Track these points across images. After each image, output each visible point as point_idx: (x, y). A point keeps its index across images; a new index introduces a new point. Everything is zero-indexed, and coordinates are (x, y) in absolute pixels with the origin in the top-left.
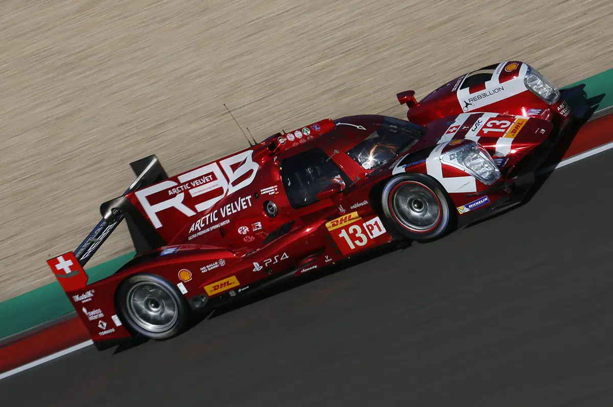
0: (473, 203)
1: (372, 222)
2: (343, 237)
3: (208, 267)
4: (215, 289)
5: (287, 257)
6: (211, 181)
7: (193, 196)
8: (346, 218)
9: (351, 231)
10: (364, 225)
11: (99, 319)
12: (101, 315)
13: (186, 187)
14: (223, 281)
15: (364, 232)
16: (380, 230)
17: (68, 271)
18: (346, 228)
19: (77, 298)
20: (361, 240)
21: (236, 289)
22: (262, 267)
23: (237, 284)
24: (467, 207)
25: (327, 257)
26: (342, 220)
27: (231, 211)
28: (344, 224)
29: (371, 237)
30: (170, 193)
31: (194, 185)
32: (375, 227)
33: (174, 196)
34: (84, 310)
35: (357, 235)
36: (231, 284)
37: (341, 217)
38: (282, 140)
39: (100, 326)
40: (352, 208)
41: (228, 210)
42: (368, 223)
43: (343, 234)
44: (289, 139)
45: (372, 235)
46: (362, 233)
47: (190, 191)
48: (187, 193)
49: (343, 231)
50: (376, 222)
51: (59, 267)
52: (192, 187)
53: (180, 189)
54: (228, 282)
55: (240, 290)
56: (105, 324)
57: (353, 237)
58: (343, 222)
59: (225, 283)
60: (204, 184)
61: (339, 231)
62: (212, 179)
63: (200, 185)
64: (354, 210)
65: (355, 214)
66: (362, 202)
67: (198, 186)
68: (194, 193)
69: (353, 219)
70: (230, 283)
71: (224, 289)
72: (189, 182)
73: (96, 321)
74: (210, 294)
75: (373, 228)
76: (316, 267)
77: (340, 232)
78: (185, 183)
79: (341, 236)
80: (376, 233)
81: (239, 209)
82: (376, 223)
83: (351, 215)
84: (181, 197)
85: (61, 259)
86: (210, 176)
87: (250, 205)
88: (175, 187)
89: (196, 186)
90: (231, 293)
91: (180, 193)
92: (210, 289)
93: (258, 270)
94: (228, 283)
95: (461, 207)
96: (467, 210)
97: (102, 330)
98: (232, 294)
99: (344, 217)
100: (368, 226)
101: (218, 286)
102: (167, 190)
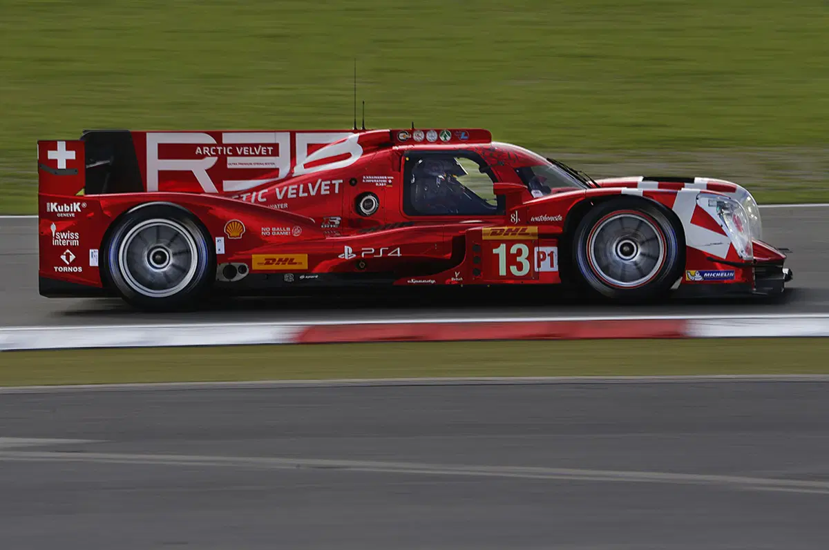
0: (713, 272)
1: (547, 250)
2: (498, 255)
3: (274, 229)
4: (268, 263)
5: (399, 255)
6: (268, 155)
7: (229, 167)
8: (517, 230)
9: (513, 250)
10: (536, 249)
11: (69, 247)
12: (76, 243)
13: (228, 151)
14: (284, 256)
15: (530, 258)
16: (552, 265)
17: (62, 165)
18: (510, 244)
19: (53, 207)
20: (520, 267)
21: (297, 273)
22: (355, 255)
23: (305, 266)
24: (702, 274)
25: (457, 274)
26: (509, 230)
27: (297, 193)
28: (509, 237)
29: (536, 269)
30: (199, 150)
31: (239, 153)
32: (548, 259)
33: (202, 157)
34: (53, 228)
35: (518, 259)
36: (295, 263)
37: (510, 227)
38: (403, 136)
39: (63, 257)
40: (533, 219)
41: (290, 191)
42: (542, 249)
43: (501, 251)
44: (415, 137)
45: (539, 266)
46: (527, 259)
47: (228, 158)
48: (222, 159)
49: (503, 246)
50: (552, 252)
51: (51, 155)
52: (235, 154)
53: (216, 151)
54: (292, 260)
55: (302, 277)
56: (72, 257)
57: (511, 259)
58: (510, 233)
59: (286, 260)
60: (256, 155)
61: (497, 244)
62: (270, 153)
63: (249, 155)
64: (535, 223)
65: (533, 229)
66: (553, 216)
67: (246, 156)
68: (233, 162)
69: (528, 234)
70: (294, 261)
71: (281, 267)
72: (234, 146)
73: (61, 249)
74: (255, 267)
75: (544, 259)
76: (433, 282)
77: (498, 246)
78: (227, 146)
79: (495, 251)
80: (546, 267)
81: (313, 193)
82: (551, 254)
83: (526, 229)
84: (211, 161)
85: (61, 146)
86: (270, 149)
87: (337, 191)
88: (209, 146)
89: (243, 155)
90: (286, 276)
91: (212, 156)
92: (259, 261)
93: (346, 258)
94: (291, 262)
95: (693, 272)
96: (698, 278)
97: (64, 264)
98: (289, 278)
99: (514, 228)
100: (538, 253)
101: (274, 260)
102: (195, 146)
